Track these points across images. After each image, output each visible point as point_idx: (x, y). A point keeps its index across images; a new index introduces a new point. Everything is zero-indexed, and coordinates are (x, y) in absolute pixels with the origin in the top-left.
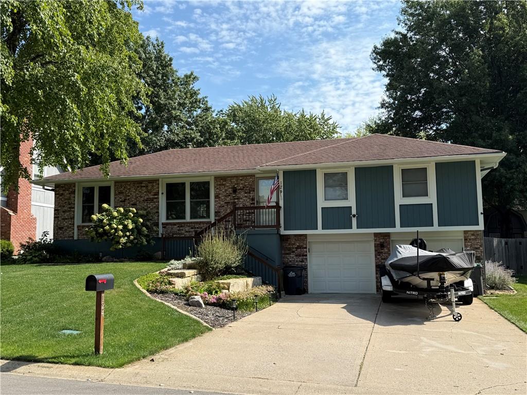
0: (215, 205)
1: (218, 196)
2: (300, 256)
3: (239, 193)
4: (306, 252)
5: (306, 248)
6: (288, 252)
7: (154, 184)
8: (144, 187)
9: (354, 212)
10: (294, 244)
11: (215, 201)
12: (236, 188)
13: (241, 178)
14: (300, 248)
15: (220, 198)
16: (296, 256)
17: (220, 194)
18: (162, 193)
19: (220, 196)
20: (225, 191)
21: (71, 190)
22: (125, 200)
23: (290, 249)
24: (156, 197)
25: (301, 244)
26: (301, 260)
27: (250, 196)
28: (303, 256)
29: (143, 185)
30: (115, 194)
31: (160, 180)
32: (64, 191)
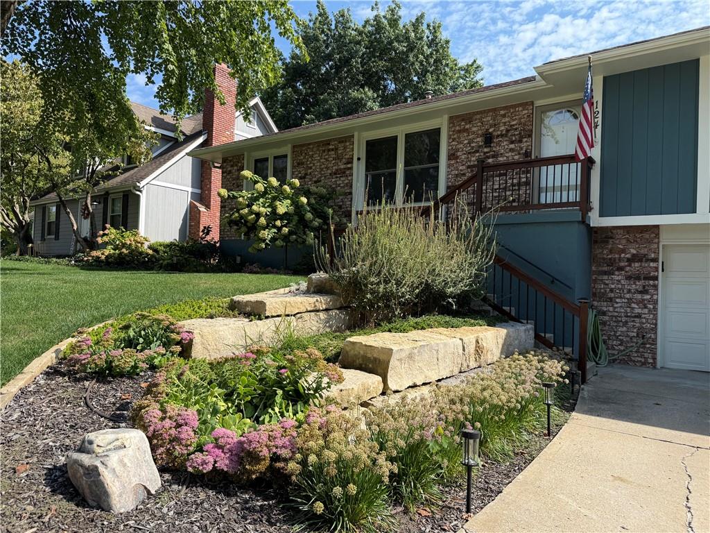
0: (448, 173)
1: (454, 154)
2: (638, 278)
3: (499, 144)
4: (656, 269)
5: (655, 260)
6: (606, 269)
7: (348, 144)
8: (333, 150)
10: (623, 251)
11: (449, 166)
12: (491, 134)
13: (502, 112)
14: (640, 261)
15: (457, 157)
16: (628, 278)
17: (457, 150)
18: (359, 159)
19: (459, 154)
20: (469, 143)
21: (240, 164)
22: (306, 174)
23: (611, 263)
24: (349, 166)
25: (644, 251)
26: (641, 289)
27: (522, 149)
28: (647, 278)
29: (331, 147)
30: (293, 167)
31: (356, 134)
32: (232, 166)
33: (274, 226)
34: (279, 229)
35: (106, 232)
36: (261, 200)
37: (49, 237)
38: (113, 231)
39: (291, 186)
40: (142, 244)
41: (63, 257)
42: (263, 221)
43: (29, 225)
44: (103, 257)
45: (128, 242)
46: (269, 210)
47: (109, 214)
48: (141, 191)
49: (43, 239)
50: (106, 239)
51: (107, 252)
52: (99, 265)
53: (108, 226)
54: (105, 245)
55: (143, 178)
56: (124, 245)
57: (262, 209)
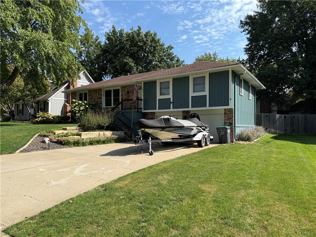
3: (130, 94)
7: (101, 91)
8: (98, 92)
9: (172, 101)
11: (121, 98)
12: (129, 91)
13: (130, 87)
15: (123, 96)
17: (123, 94)
18: (103, 95)
20: (125, 93)
22: (92, 98)
24: (101, 96)
25: (153, 117)
30: (89, 96)
31: (102, 89)
32: (73, 95)
33: (80, 113)
34: (81, 113)
35: (39, 113)
36: (77, 106)
37: (20, 114)
38: (41, 113)
39: (84, 103)
40: (50, 116)
41: (26, 121)
42: (77, 111)
43: (13, 111)
44: (39, 120)
45: (46, 116)
46: (79, 109)
47: (40, 107)
48: (49, 101)
49: (18, 115)
50: (39, 115)
51: (40, 119)
52: (37, 123)
53: (40, 111)
54: (39, 117)
55: (49, 97)
56: (44, 117)
57: (77, 109)
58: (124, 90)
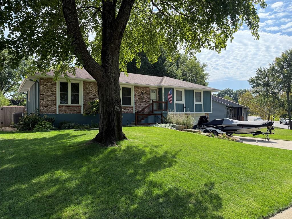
3: (144, 95)
9: (184, 106)
11: (134, 98)
12: (142, 92)
13: (144, 88)
20: (138, 93)
21: (53, 82)
22: (89, 92)
30: (83, 89)
32: (47, 82)
58: (137, 90)
